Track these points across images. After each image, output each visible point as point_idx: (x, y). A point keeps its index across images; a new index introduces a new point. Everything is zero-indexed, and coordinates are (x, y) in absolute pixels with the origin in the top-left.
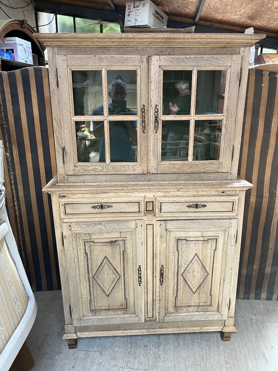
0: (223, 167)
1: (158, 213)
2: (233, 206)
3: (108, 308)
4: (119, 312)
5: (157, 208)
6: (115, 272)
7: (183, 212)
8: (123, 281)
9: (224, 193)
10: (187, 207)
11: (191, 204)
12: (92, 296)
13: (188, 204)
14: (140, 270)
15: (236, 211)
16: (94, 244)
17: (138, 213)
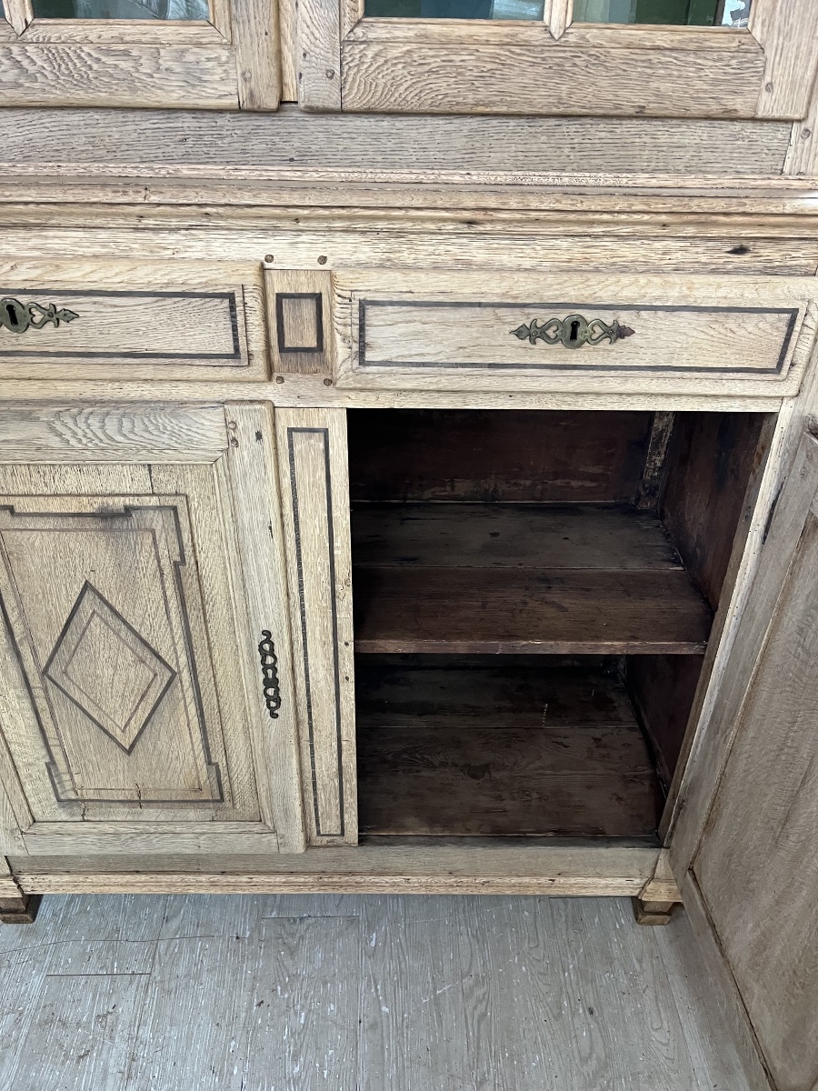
0: (768, 79)
1: (348, 365)
2: (787, 340)
3: (137, 798)
4: (192, 814)
5: (338, 338)
6: (147, 655)
7: (491, 366)
8: (190, 694)
9: (746, 257)
10: (519, 333)
11: (543, 316)
12: (56, 751)
13: (520, 319)
14: (272, 649)
15: (798, 371)
16: (17, 523)
17: (231, 362)
